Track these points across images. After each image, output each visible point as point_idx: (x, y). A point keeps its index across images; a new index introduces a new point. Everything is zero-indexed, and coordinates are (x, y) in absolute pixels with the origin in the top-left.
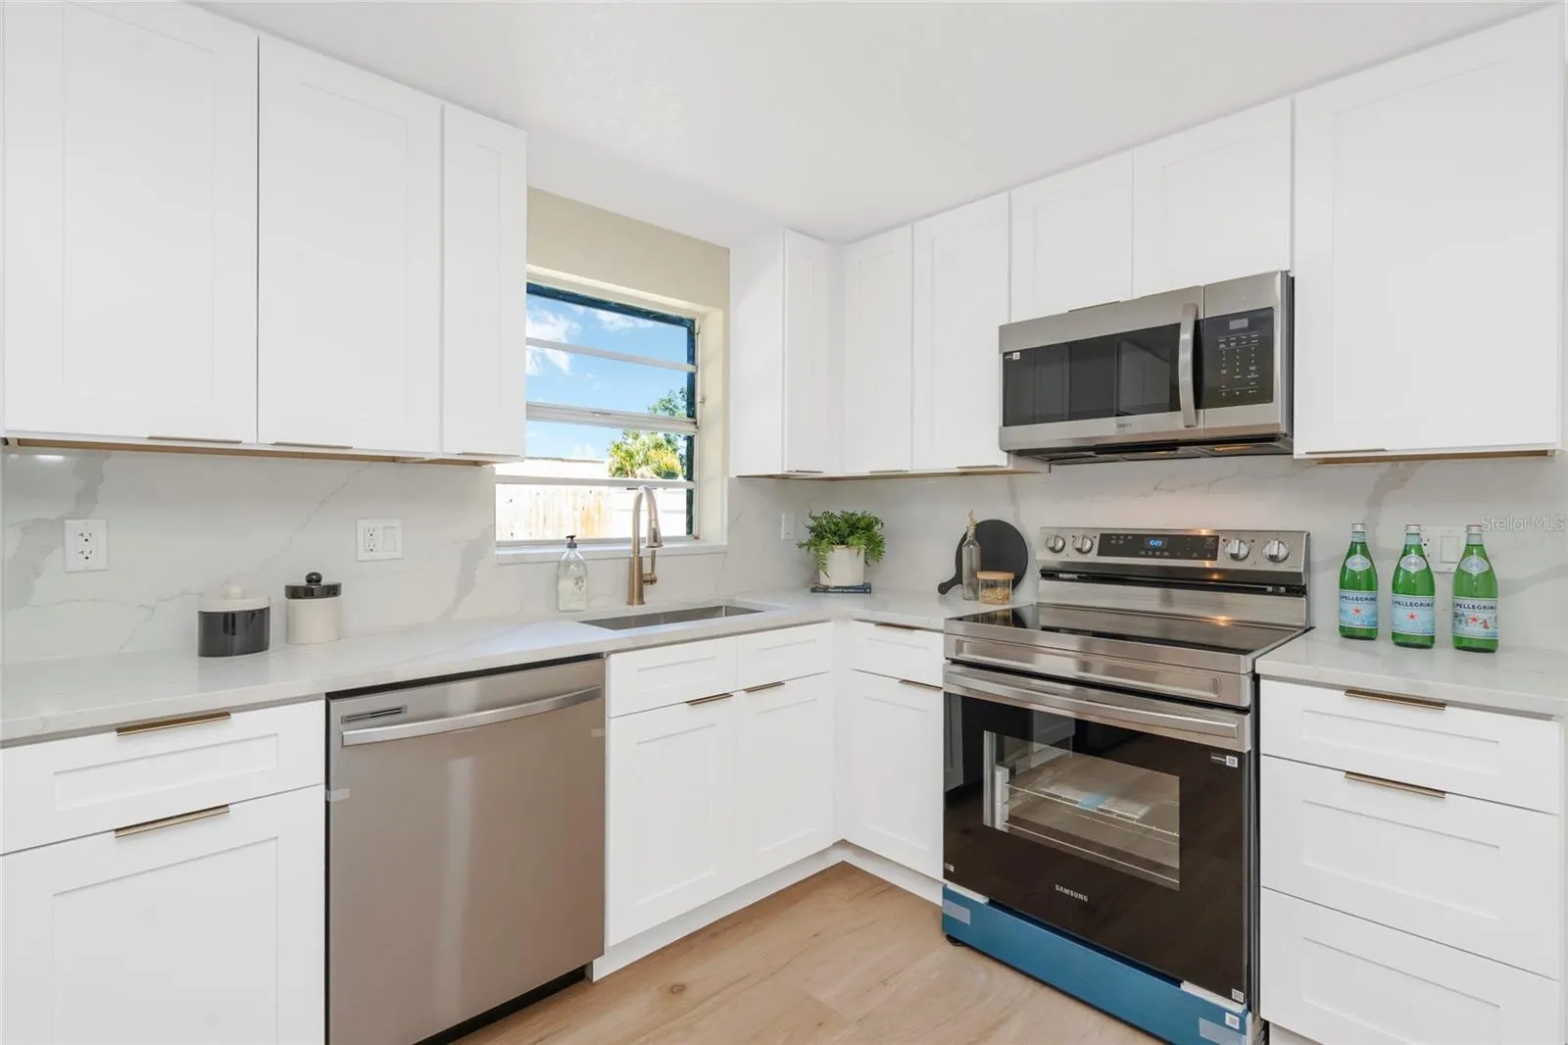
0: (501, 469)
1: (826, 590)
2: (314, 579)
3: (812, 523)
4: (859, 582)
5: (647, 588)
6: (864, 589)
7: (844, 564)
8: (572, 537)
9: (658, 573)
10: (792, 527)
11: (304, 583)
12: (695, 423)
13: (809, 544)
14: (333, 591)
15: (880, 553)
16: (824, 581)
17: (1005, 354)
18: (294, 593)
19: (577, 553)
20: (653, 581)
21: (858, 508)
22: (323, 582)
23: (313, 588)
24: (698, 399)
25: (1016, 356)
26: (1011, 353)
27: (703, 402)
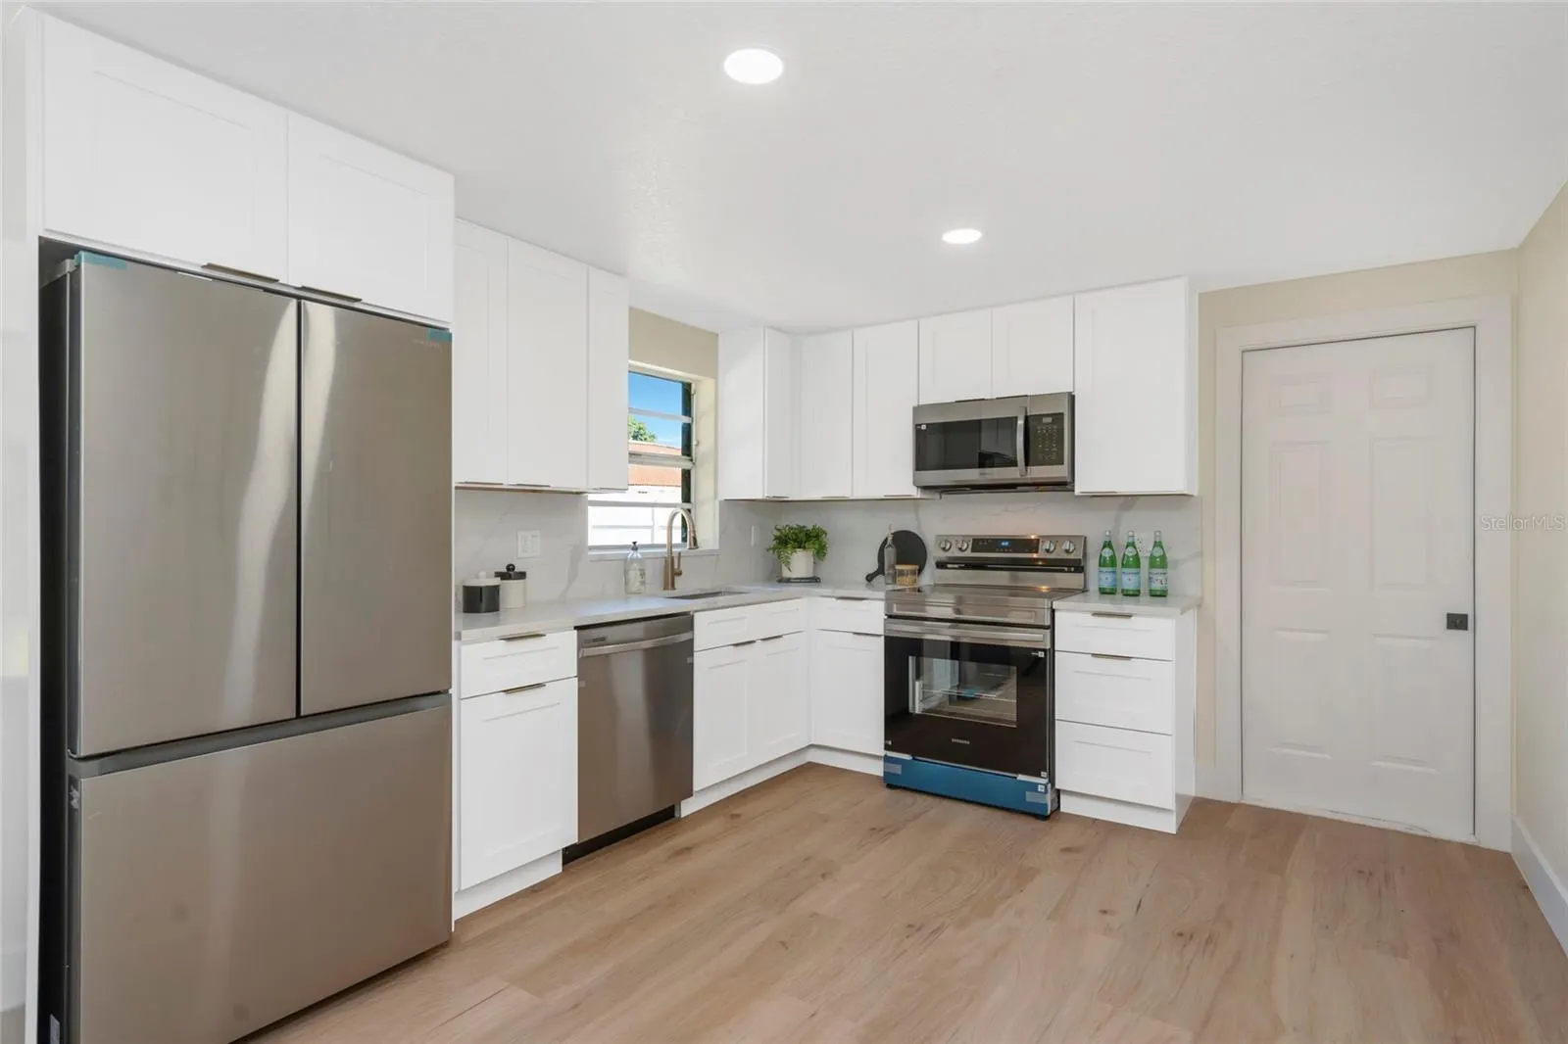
0: (591, 497)
1: (788, 581)
2: (511, 568)
3: (778, 534)
4: (810, 575)
5: (677, 578)
6: (814, 580)
7: (800, 562)
8: (635, 543)
9: (682, 568)
10: (759, 537)
11: (505, 570)
12: (691, 460)
13: (774, 549)
14: (522, 575)
15: (825, 554)
16: (786, 574)
17: (917, 425)
18: (503, 576)
19: (638, 555)
20: (680, 574)
21: (808, 522)
22: (516, 570)
23: (510, 573)
24: (694, 443)
25: (924, 427)
26: (920, 425)
27: (697, 445)
